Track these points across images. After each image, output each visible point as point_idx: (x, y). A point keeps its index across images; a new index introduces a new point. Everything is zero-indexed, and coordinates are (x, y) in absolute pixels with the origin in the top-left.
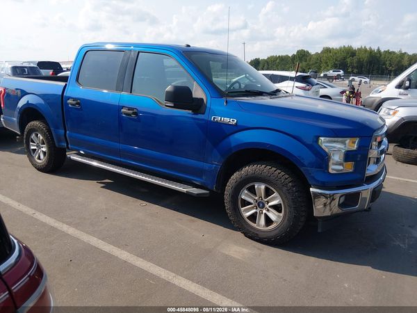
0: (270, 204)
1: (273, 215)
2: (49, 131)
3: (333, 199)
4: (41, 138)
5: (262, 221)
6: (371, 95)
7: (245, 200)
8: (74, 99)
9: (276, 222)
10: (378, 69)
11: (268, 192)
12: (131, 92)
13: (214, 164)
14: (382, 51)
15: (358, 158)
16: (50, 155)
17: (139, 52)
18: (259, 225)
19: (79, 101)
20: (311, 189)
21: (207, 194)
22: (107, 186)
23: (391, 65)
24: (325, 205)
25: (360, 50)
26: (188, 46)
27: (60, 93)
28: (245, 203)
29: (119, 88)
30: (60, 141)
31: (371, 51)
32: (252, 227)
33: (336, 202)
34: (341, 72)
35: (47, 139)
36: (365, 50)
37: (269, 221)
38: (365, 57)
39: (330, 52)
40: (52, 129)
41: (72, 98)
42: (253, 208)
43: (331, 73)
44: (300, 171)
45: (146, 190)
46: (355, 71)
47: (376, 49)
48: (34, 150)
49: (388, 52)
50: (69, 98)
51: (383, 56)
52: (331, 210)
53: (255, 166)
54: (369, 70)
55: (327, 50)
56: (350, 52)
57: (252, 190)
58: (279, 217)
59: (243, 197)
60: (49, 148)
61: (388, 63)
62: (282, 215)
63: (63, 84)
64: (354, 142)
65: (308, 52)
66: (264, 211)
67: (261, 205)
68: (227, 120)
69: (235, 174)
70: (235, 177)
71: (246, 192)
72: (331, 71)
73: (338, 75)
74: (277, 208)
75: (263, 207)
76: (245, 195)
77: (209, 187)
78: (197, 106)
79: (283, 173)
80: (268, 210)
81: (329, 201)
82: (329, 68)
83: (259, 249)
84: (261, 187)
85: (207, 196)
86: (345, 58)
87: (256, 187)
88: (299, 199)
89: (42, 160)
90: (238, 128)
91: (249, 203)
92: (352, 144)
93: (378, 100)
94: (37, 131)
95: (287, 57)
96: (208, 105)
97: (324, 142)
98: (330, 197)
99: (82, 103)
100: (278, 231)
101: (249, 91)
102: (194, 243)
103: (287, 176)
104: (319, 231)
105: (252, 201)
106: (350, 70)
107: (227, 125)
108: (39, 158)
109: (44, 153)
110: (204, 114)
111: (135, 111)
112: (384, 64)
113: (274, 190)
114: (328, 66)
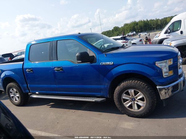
0: (138, 98)
1: (140, 103)
2: (19, 86)
3: (169, 90)
4: (15, 90)
5: (136, 107)
6: (154, 39)
7: (124, 99)
8: (29, 69)
9: (143, 106)
10: (149, 28)
11: (136, 93)
12: (57, 60)
13: (106, 85)
14: (149, 20)
15: (174, 68)
16: (21, 98)
17: (57, 41)
18: (134, 109)
19: (32, 69)
20: (157, 87)
21: (105, 100)
22: (53, 106)
23: (154, 25)
24: (166, 93)
25: (139, 22)
26: (80, 33)
27: (22, 67)
28: (125, 100)
29: (51, 59)
30: (25, 90)
31: (144, 21)
32: (131, 111)
33: (170, 90)
34: (134, 33)
35: (18, 90)
36: (142, 21)
37: (139, 107)
38: (142, 24)
39: (127, 25)
40: (20, 85)
41: (28, 68)
42: (130, 102)
43: (130, 34)
44: (150, 79)
45: (72, 104)
46: (139, 31)
47: (146, 20)
48: (13, 97)
49: (151, 20)
50: (26, 69)
51: (149, 22)
52: (168, 95)
53: (127, 82)
54: (145, 30)
55: (126, 25)
56: (135, 24)
57: (128, 93)
58: (144, 103)
59: (124, 98)
60: (20, 94)
61: (152, 24)
62: (145, 102)
63: (22, 63)
64: (171, 61)
65: (118, 27)
66: (136, 102)
67: (133, 100)
68: (108, 63)
69: (117, 88)
70: (118, 89)
71: (125, 95)
72: (130, 33)
73: (133, 34)
74: (142, 99)
75: (135, 100)
76: (124, 96)
77: (105, 96)
78: (92, 59)
79: (141, 82)
80: (138, 101)
81: (167, 91)
82: (128, 32)
83: (137, 121)
84: (132, 91)
85: (105, 101)
86: (134, 27)
87: (129, 91)
88: (152, 93)
89: (18, 101)
90: (114, 66)
91: (127, 100)
92: (170, 62)
93: (158, 40)
94: (12, 87)
95: (110, 31)
96: (97, 58)
97: (158, 64)
98: (167, 89)
99: (33, 70)
100: (145, 110)
101: (113, 48)
102: (106, 125)
103: (144, 83)
104: (164, 106)
105: (128, 99)
106: (137, 31)
107: (109, 65)
108: (16, 100)
109: (18, 97)
110: (96, 62)
111: (61, 68)
112: (151, 25)
113: (139, 91)
114: (128, 31)
